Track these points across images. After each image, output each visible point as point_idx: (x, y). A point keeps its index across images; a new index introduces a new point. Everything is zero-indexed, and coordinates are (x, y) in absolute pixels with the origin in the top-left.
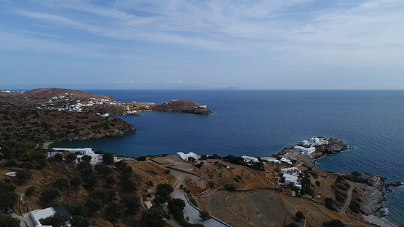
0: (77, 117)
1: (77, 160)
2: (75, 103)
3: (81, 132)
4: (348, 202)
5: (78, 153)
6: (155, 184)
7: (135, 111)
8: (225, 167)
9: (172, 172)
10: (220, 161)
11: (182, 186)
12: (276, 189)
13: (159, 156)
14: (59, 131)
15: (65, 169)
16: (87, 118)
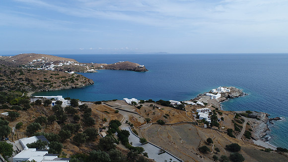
0: (51, 74)
1: (52, 104)
2: (49, 64)
3: (54, 85)
4: (243, 131)
5: (53, 99)
6: (108, 120)
7: (92, 70)
8: (158, 108)
9: (120, 112)
10: (154, 104)
11: (127, 122)
12: (193, 123)
13: (110, 101)
14: (38, 84)
15: (43, 110)
16: (58, 75)
